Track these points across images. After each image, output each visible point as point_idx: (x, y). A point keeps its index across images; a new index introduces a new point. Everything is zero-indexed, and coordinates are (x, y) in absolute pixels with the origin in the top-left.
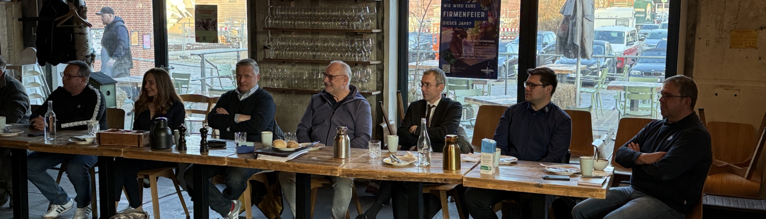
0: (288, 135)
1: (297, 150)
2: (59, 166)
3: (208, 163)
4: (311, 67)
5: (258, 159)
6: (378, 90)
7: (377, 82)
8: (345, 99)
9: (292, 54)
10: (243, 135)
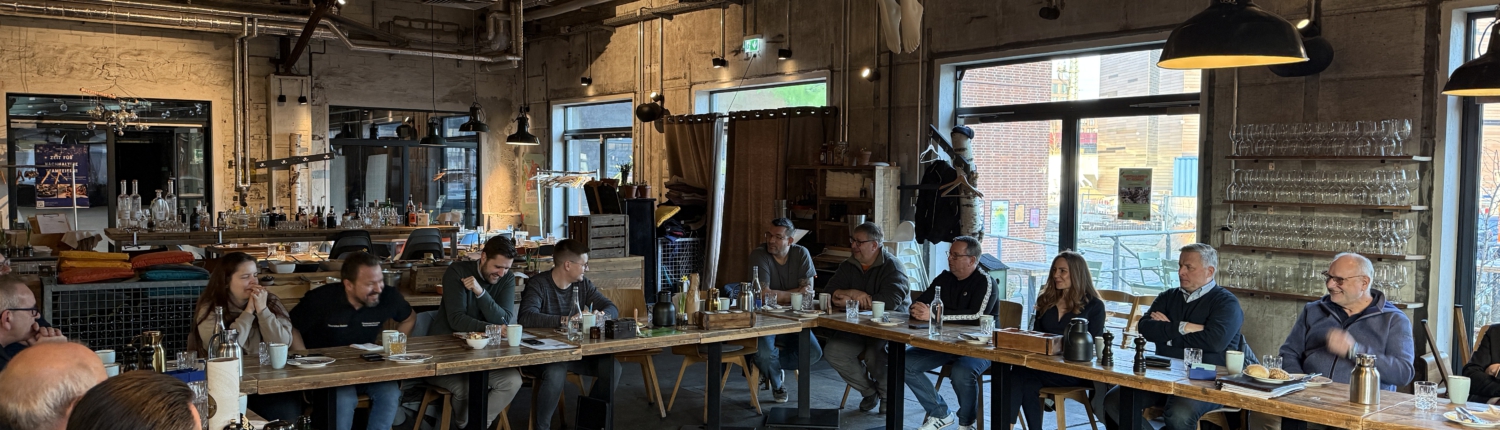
0: (1269, 360)
1: (1286, 383)
2: (939, 370)
3: (1145, 387)
4: (1298, 260)
5: (1223, 389)
6: (1417, 300)
7: (1417, 288)
8: (1364, 312)
9: (1268, 240)
10: (1197, 353)
